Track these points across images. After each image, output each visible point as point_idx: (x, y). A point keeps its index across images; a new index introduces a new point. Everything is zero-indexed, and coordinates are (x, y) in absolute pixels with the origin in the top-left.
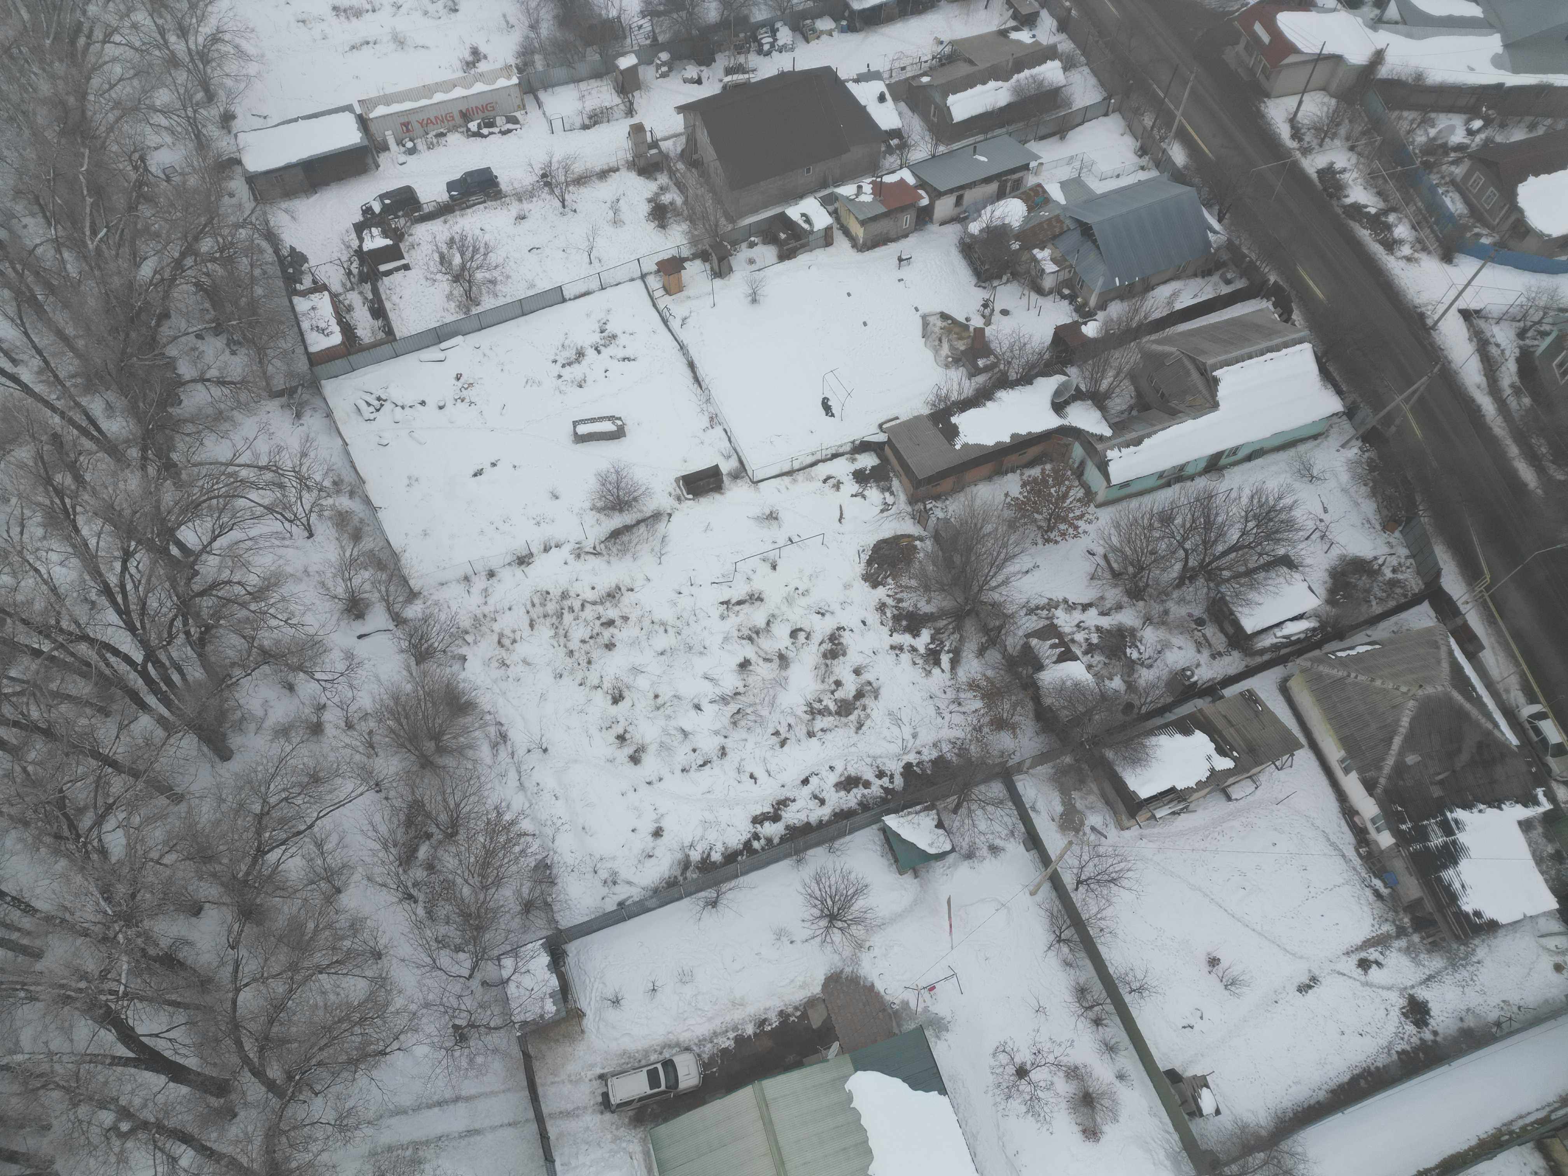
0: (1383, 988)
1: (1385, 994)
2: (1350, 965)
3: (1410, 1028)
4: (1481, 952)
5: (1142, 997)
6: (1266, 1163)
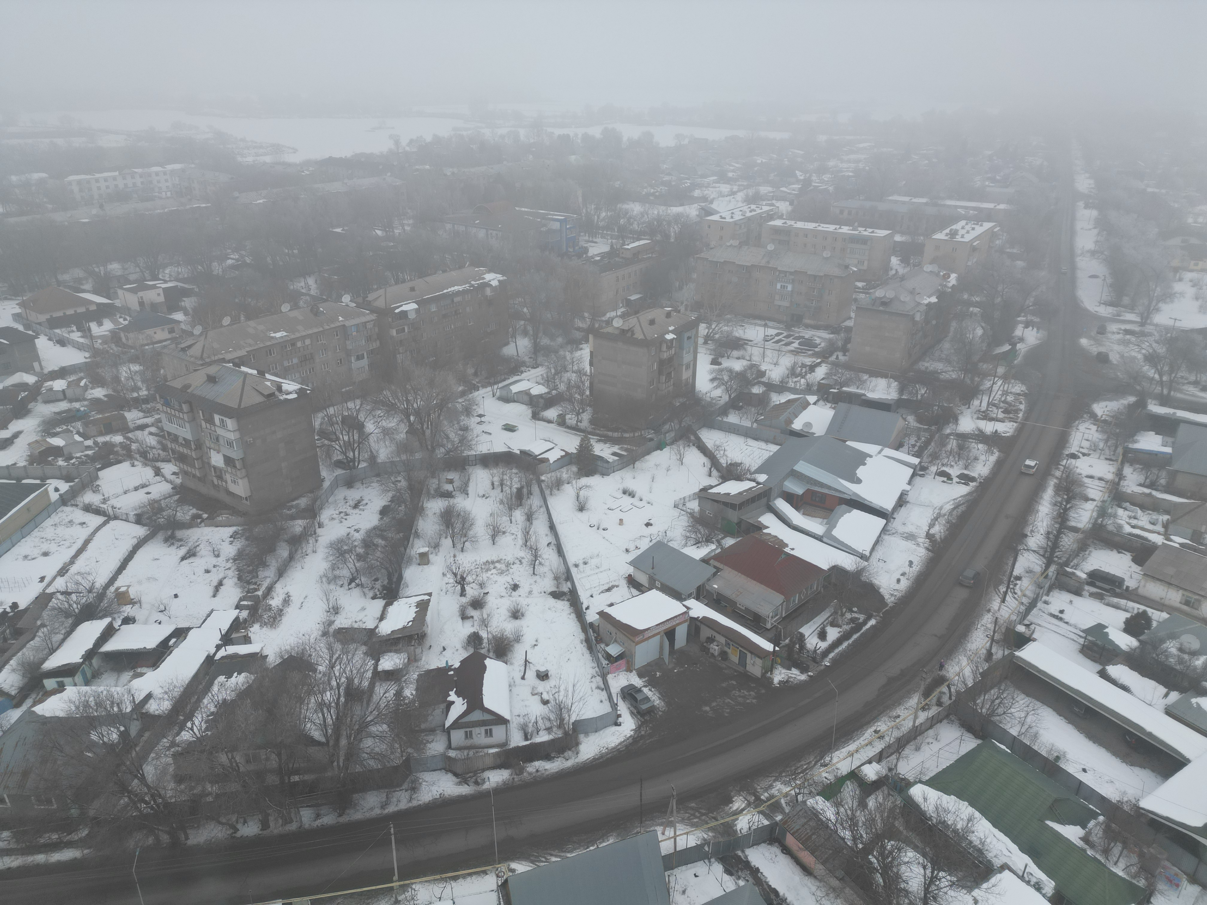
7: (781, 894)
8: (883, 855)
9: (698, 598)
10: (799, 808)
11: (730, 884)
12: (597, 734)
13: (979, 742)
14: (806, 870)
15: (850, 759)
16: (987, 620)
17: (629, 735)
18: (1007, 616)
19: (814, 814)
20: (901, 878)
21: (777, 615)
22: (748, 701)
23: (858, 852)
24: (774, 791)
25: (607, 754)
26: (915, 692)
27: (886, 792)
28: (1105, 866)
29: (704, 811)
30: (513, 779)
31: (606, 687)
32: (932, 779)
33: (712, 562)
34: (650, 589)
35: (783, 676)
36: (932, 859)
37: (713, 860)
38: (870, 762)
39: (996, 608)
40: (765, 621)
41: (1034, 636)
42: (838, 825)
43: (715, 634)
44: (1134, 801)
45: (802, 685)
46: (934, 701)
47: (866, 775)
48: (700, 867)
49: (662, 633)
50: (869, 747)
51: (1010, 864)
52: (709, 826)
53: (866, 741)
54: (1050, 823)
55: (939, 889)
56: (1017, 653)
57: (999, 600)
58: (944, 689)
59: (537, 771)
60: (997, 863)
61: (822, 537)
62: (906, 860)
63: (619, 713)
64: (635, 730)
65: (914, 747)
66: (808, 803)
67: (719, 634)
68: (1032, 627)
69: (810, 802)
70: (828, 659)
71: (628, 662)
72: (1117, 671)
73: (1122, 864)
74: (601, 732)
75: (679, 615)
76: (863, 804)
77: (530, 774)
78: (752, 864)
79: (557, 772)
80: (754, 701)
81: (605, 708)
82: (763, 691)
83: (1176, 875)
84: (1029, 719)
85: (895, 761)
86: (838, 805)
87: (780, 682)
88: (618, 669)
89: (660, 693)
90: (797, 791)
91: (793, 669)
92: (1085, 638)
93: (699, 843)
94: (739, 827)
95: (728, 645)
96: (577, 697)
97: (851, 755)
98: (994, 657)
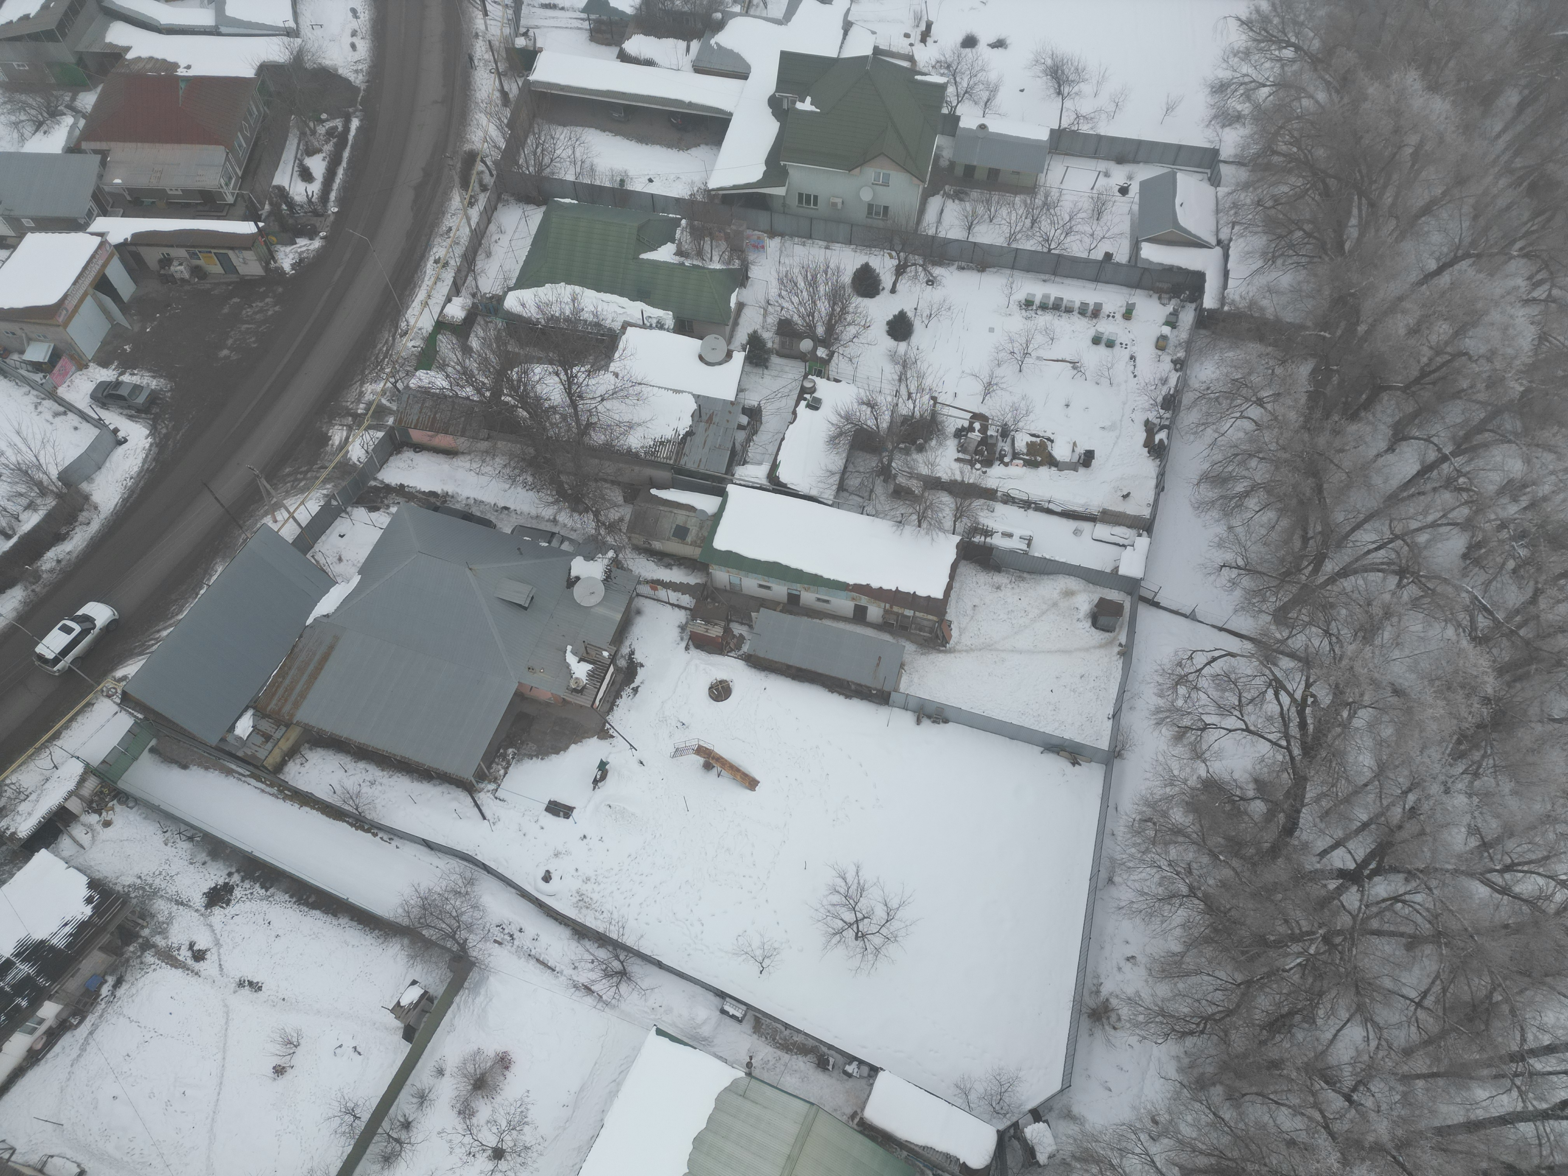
0: (213, 931)
1: (218, 927)
2: (207, 967)
3: (238, 893)
4: (128, 880)
5: (356, 1105)
6: (428, 926)
7: (439, 492)
8: (514, 388)
9: (105, 213)
10: (405, 397)
11: (382, 519)
12: (103, 470)
13: (543, 208)
14: (450, 453)
15: (426, 310)
16: (480, 50)
17: (147, 446)
18: (499, 33)
19: (425, 392)
20: (541, 398)
21: (230, 178)
22: (270, 313)
23: (489, 402)
24: (368, 397)
25: (136, 484)
26: (452, 188)
27: (482, 322)
28: (704, 268)
29: (304, 469)
30: (33, 591)
31: (68, 408)
32: (519, 279)
33: (84, 145)
34: (21, 237)
35: (291, 256)
36: (559, 361)
37: (349, 509)
38: (449, 300)
39: (482, 27)
40: (220, 195)
41: (539, 45)
42: (455, 388)
43: (166, 250)
44: (703, 187)
45: (321, 256)
46: (477, 188)
47: (453, 317)
48: (341, 525)
49: (91, 291)
50: (439, 284)
51: (628, 319)
52: (321, 479)
53: (433, 279)
54: (644, 256)
55: (580, 385)
56: (532, 78)
57: (480, 15)
58: (480, 167)
59: (59, 561)
60: (617, 326)
61: (217, 27)
62: (537, 378)
63: (112, 427)
64: (152, 434)
65: (484, 255)
66: (412, 385)
67: (172, 246)
68: (531, 33)
69: (413, 383)
70: (332, 204)
71: (72, 358)
72: (636, 44)
73: (716, 258)
74: (107, 464)
75: (96, 252)
76: (467, 350)
77: (51, 571)
78: (393, 484)
79: (87, 546)
80: (277, 308)
81: (88, 434)
82: (280, 290)
83: (759, 238)
84: (578, 154)
85: (473, 283)
86: (442, 367)
87: (293, 266)
88: (65, 374)
89: (150, 371)
90: (392, 380)
91: (298, 240)
92: (589, 19)
93: (322, 503)
94: (354, 459)
95: (193, 255)
96: (36, 445)
97: (425, 304)
98: (511, 96)
